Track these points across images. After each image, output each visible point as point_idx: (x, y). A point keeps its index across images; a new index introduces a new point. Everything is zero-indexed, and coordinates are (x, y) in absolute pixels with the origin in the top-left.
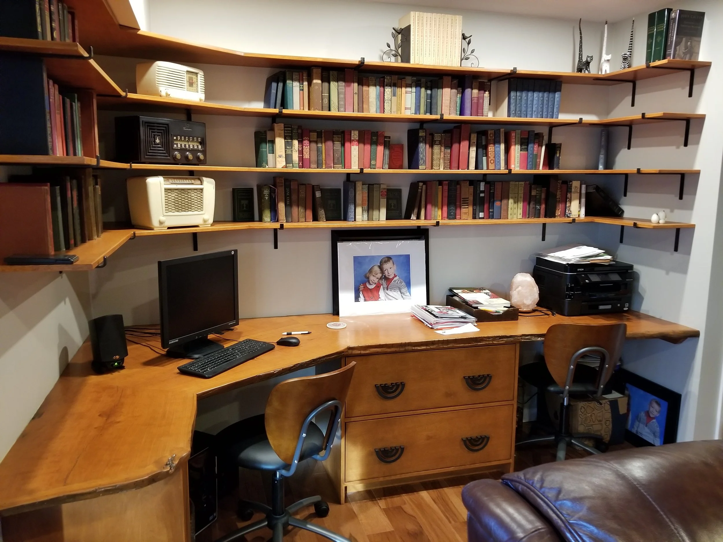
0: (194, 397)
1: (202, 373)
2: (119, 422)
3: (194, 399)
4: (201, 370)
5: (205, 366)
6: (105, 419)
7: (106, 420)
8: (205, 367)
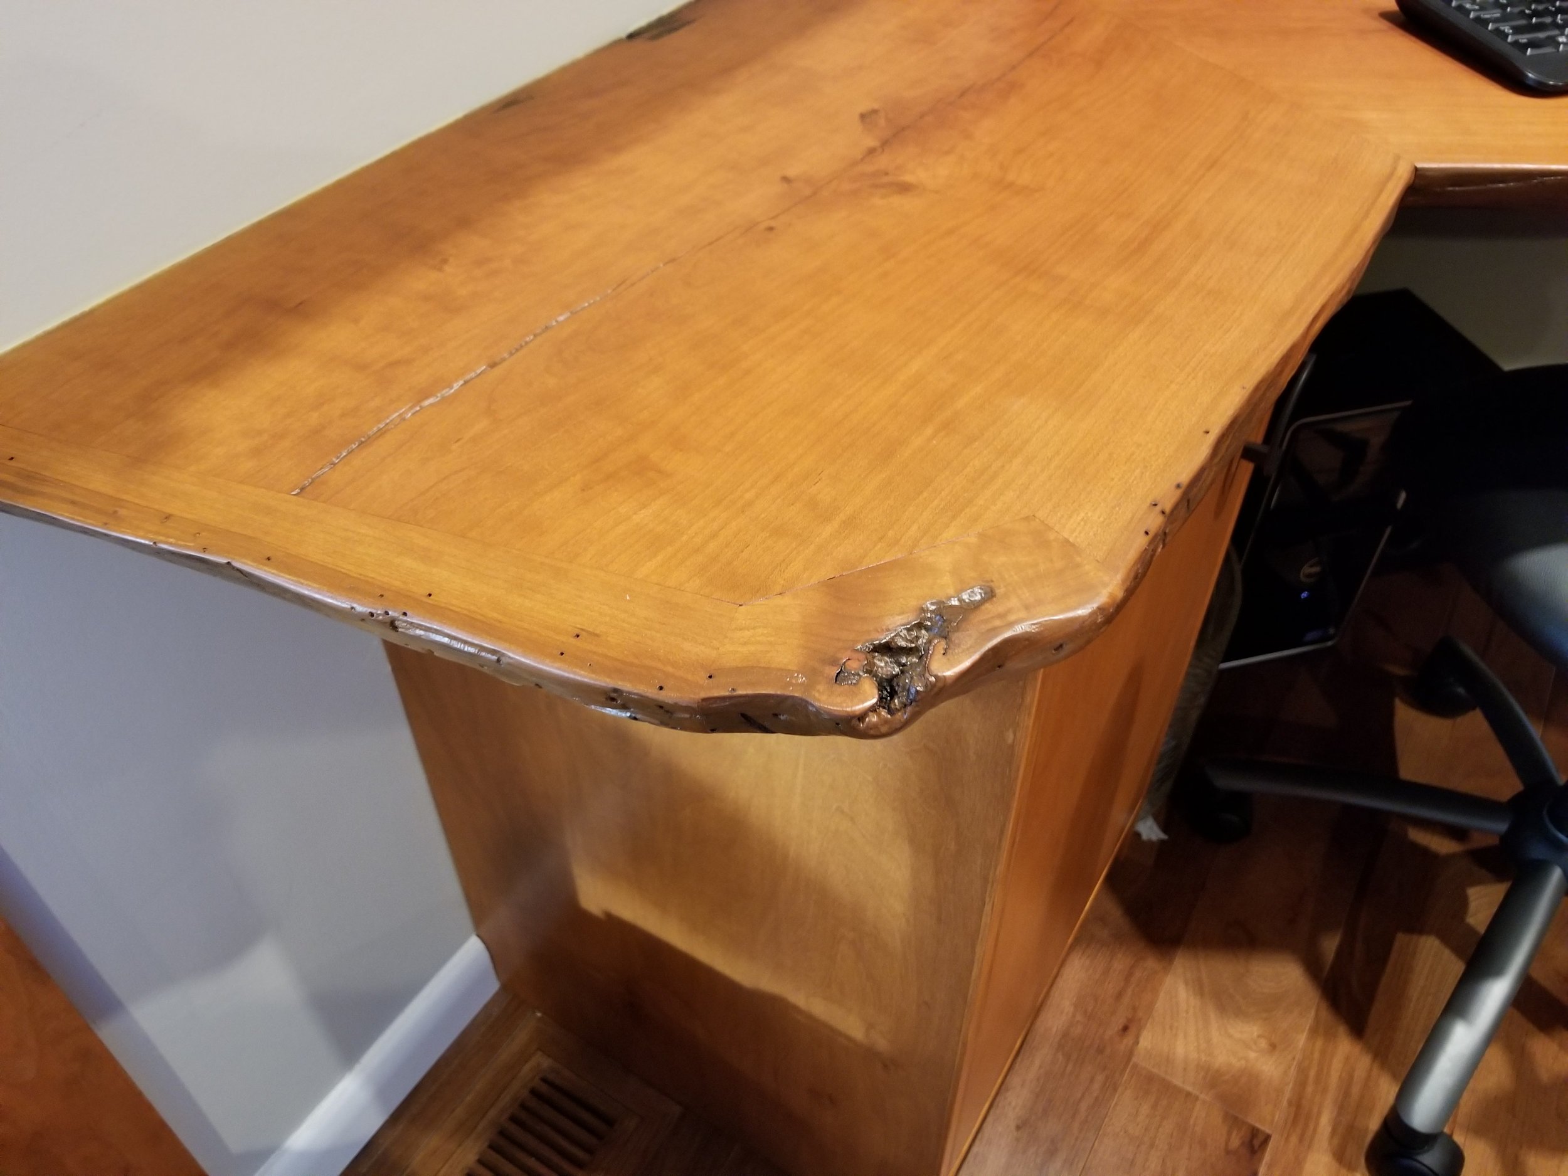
0: (1391, 175)
1: (1514, 54)
2: (904, 188)
3: (1384, 197)
4: (1517, 30)
5: (1554, 14)
6: (871, 142)
7: (871, 151)
8: (1548, 20)
